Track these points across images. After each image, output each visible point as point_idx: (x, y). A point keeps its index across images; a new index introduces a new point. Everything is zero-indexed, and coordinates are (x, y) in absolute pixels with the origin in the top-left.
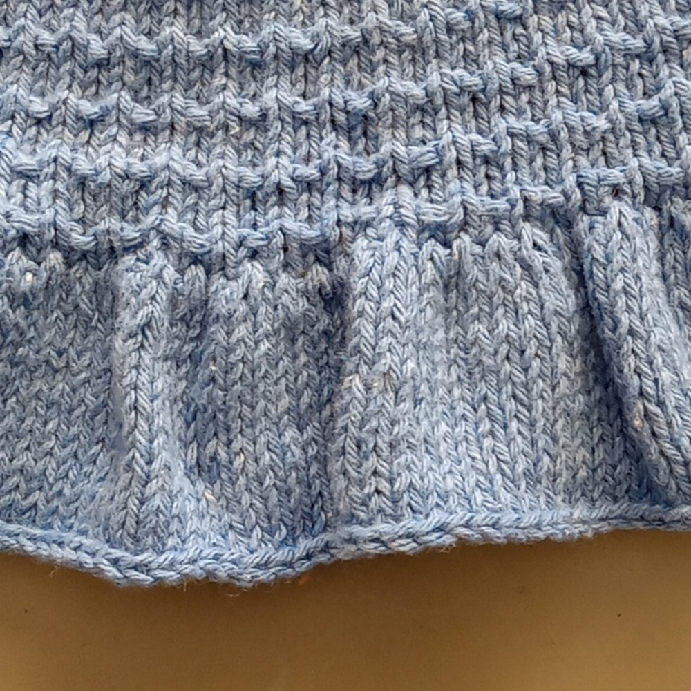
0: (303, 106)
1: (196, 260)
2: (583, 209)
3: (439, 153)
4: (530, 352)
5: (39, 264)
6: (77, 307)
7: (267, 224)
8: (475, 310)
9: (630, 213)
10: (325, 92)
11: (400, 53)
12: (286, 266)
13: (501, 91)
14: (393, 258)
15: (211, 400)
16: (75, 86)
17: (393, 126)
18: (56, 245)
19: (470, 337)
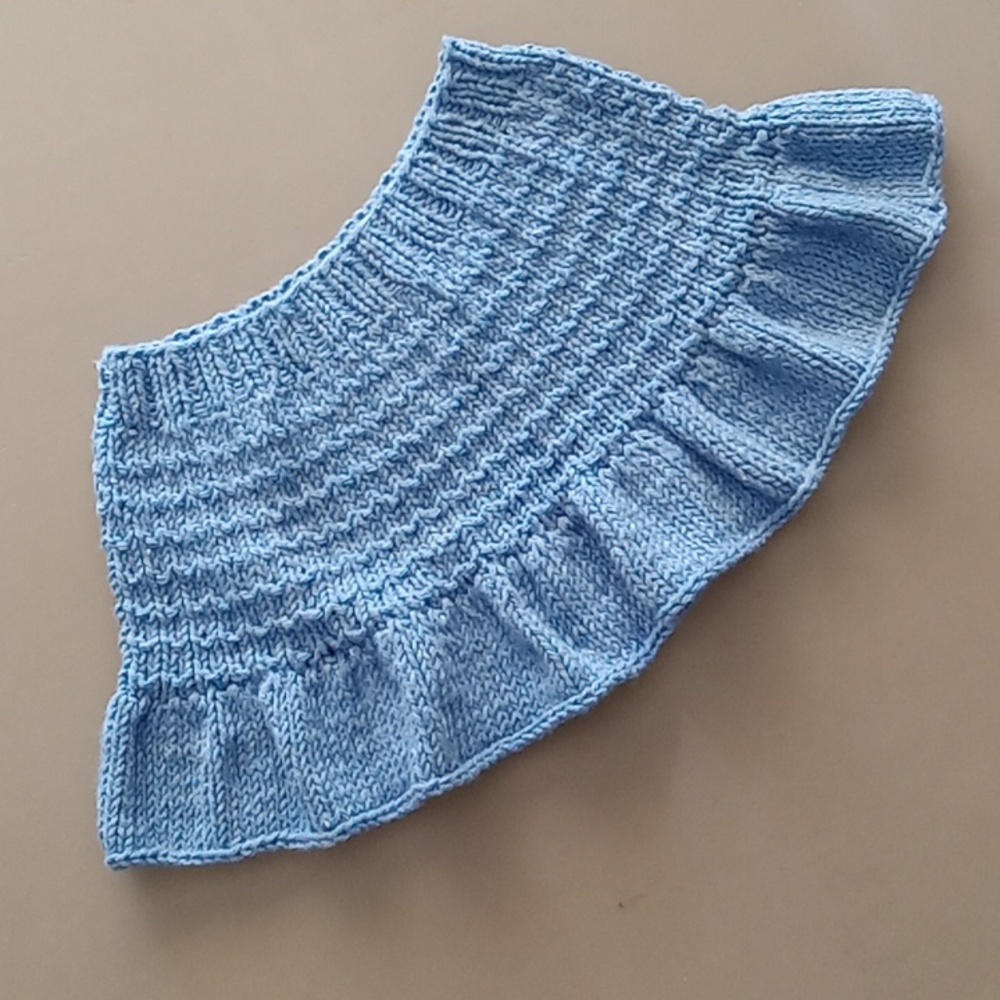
0: (501, 455)
1: (506, 555)
2: (652, 407)
3: (573, 430)
4: (677, 484)
5: (441, 608)
6: (469, 617)
7: (524, 517)
8: (641, 485)
9: (673, 394)
10: (505, 443)
11: (524, 402)
12: (547, 528)
13: (579, 385)
14: (590, 489)
15: (560, 609)
16: (395, 523)
17: (545, 434)
18: (442, 596)
19: (648, 497)
